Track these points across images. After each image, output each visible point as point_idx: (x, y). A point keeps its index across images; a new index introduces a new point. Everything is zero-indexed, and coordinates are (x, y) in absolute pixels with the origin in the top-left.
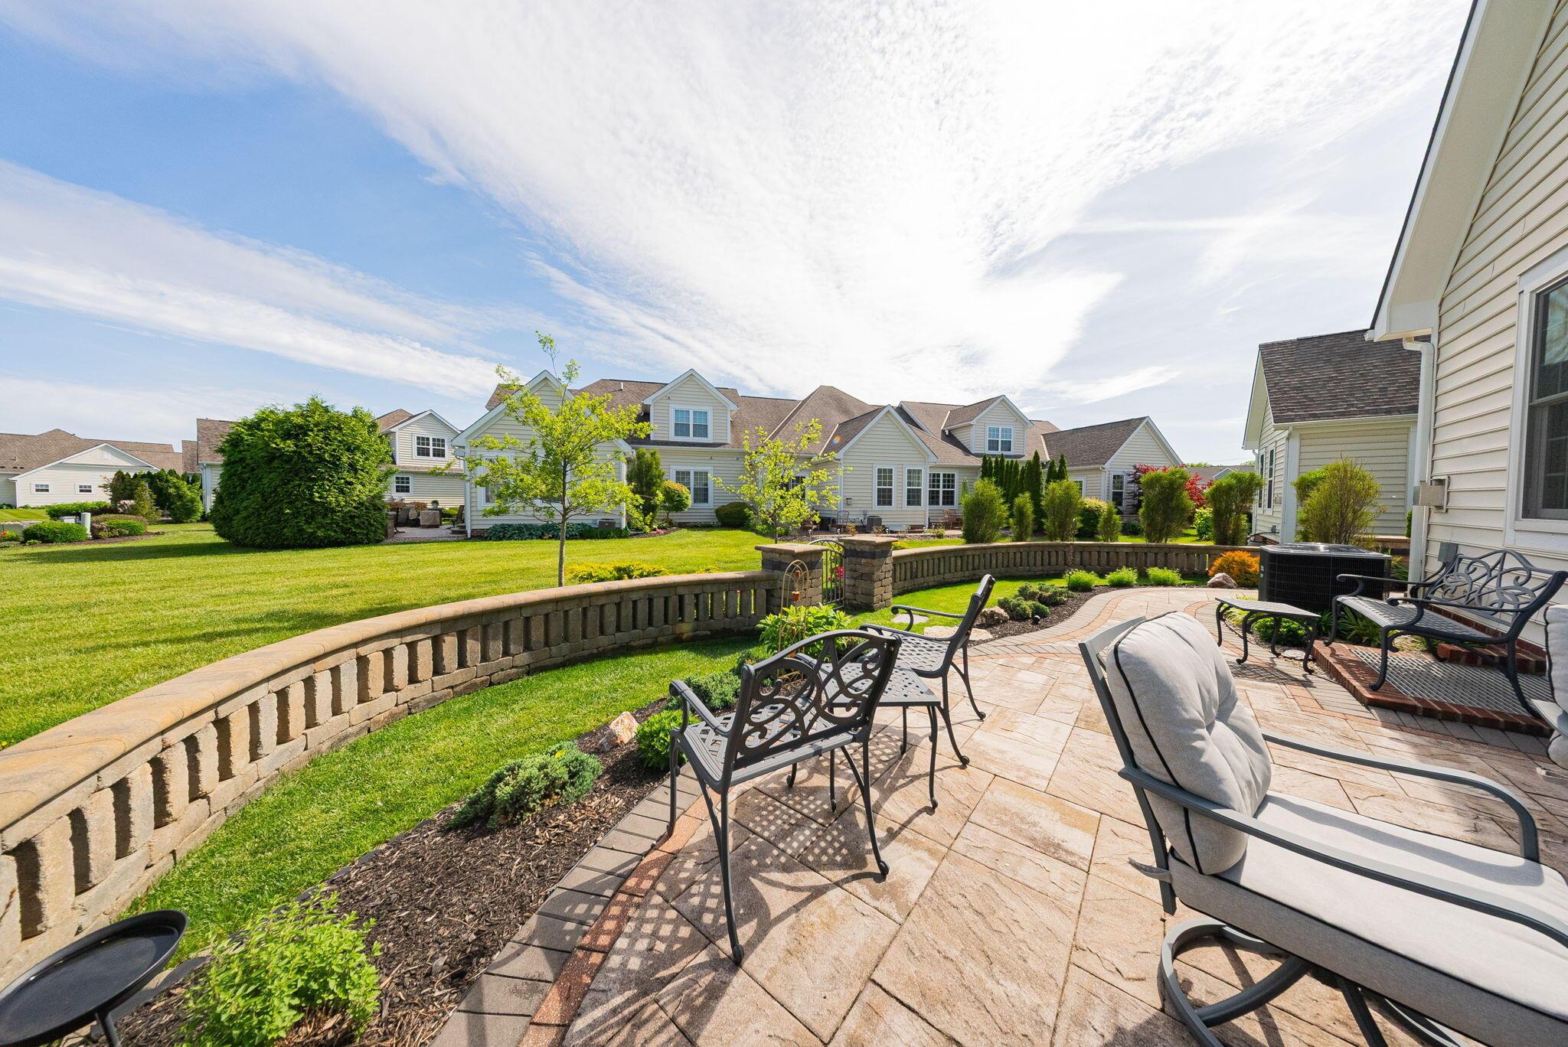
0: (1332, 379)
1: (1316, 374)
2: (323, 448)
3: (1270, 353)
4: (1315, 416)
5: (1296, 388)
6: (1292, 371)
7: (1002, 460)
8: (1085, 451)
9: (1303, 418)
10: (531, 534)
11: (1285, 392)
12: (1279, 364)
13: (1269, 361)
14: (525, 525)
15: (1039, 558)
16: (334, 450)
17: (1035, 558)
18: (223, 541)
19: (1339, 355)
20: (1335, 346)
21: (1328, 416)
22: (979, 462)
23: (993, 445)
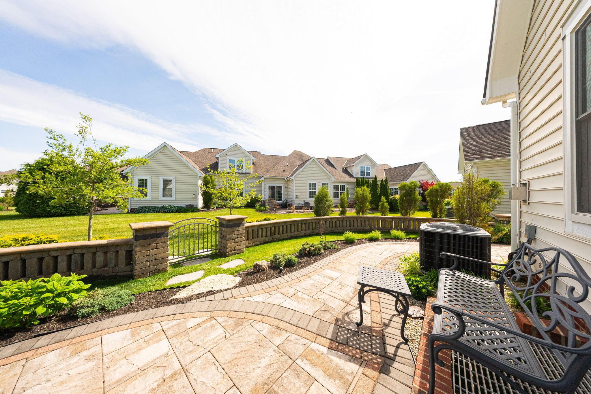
0: (491, 141)
1: (484, 140)
2: (57, 174)
3: (465, 132)
4: (483, 158)
5: (475, 146)
6: (474, 139)
7: (364, 179)
8: (399, 176)
9: (477, 159)
10: (153, 211)
11: (470, 148)
12: (468, 136)
13: (464, 135)
14: (152, 207)
15: (348, 223)
16: (63, 175)
17: (346, 224)
18: (19, 214)
19: (494, 131)
20: (492, 128)
21: (489, 157)
22: (355, 180)
23: (362, 173)
